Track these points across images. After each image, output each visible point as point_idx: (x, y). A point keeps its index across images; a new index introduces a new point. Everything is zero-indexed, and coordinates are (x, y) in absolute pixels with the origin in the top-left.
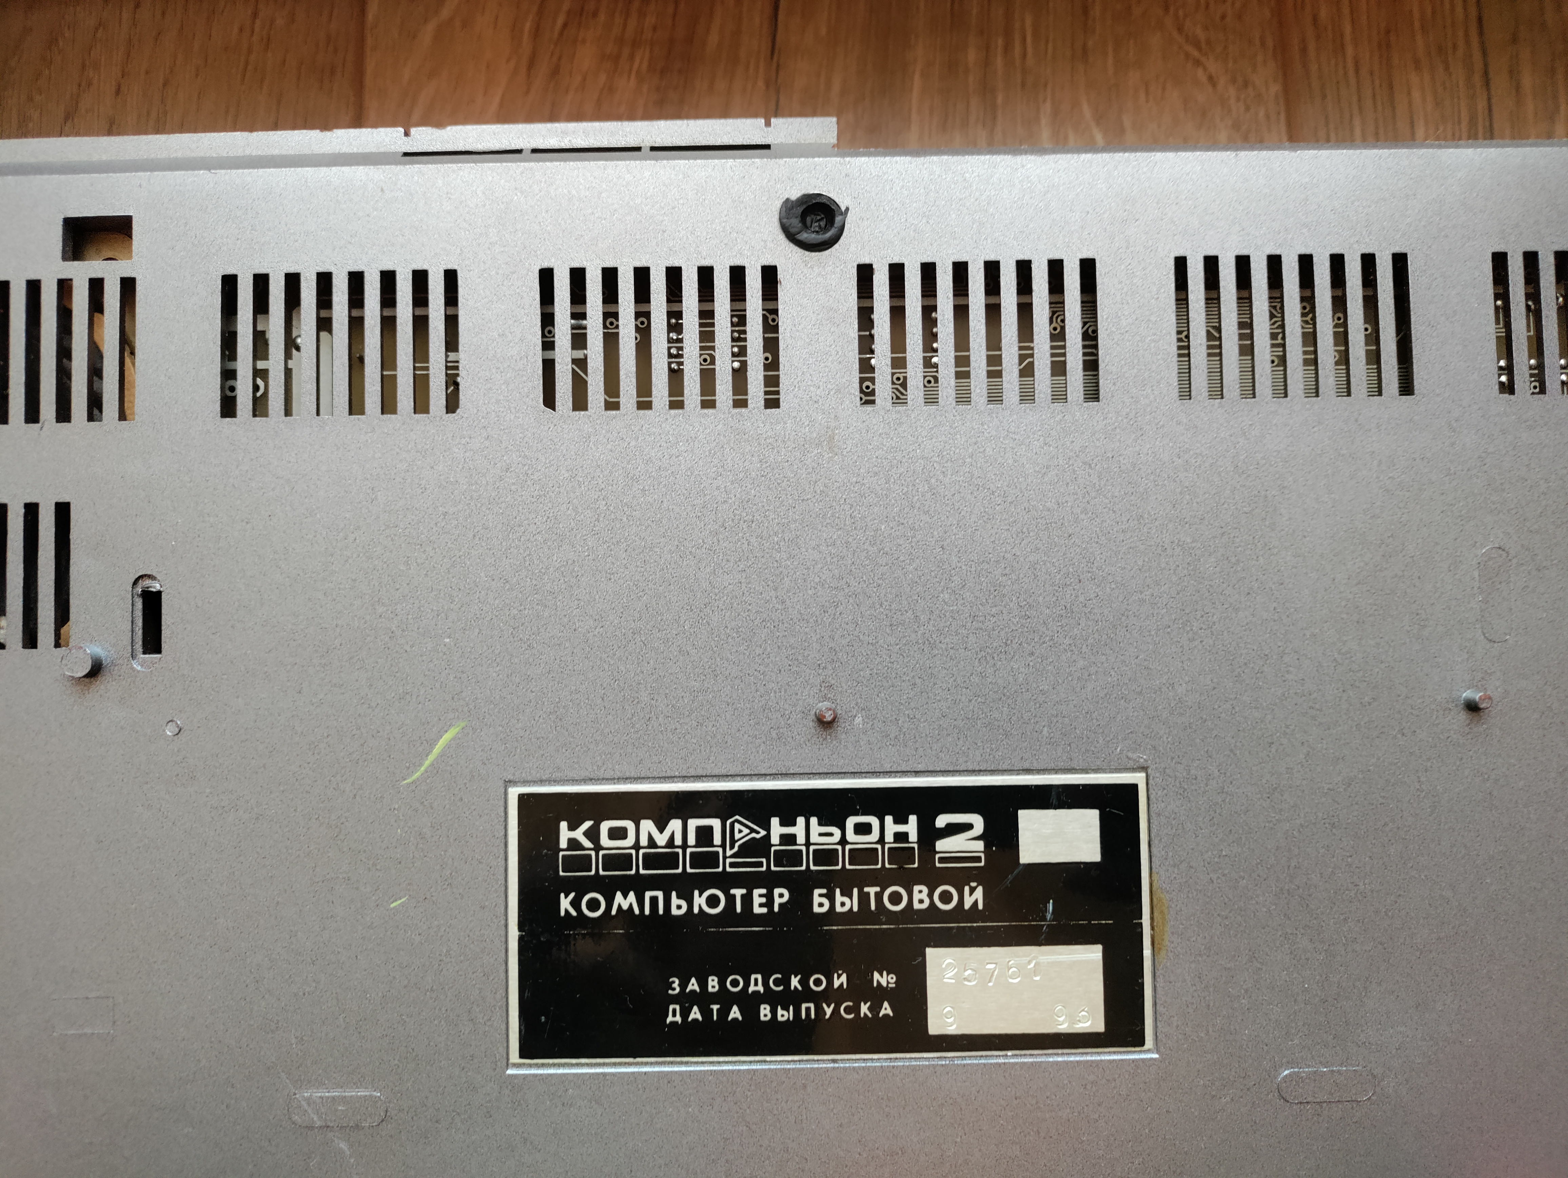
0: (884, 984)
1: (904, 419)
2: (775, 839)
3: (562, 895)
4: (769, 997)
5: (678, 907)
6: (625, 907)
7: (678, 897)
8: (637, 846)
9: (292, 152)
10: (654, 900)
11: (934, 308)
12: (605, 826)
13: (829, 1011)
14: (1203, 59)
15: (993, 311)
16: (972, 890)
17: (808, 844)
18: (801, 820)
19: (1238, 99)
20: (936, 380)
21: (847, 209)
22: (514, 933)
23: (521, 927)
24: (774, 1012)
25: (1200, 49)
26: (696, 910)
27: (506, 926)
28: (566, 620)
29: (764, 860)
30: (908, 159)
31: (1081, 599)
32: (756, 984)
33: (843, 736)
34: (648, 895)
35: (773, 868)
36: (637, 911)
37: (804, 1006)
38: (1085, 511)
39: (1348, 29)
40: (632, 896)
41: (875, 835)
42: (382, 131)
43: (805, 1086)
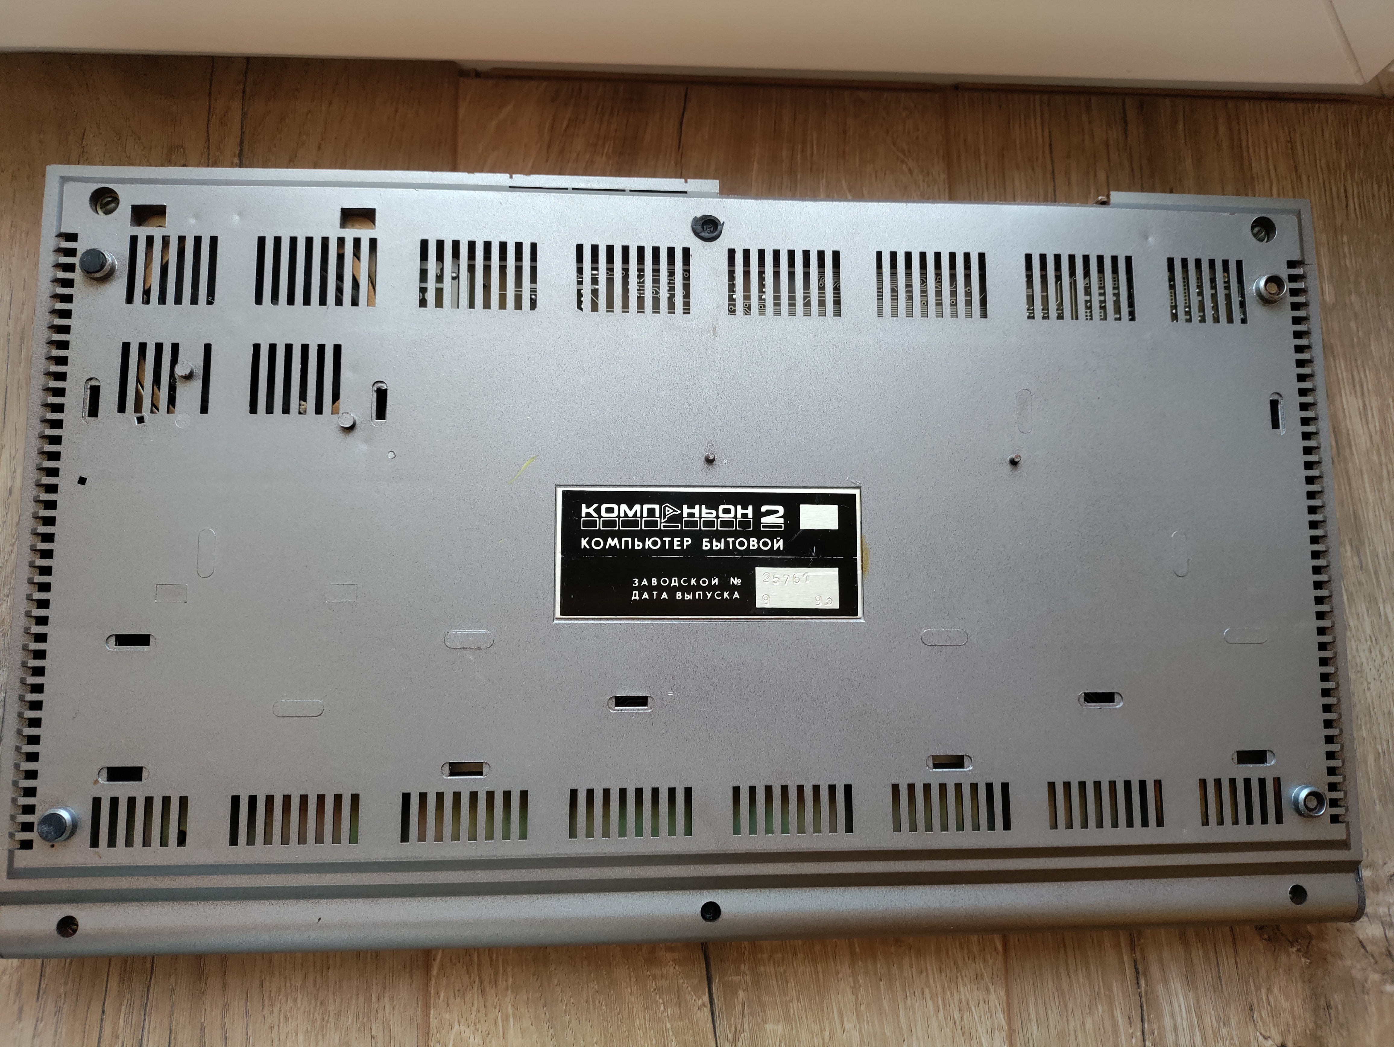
0: (736, 584)
1: (749, 321)
2: (685, 515)
3: (583, 539)
4: (681, 588)
5: (638, 545)
6: (613, 545)
7: (638, 541)
8: (619, 517)
9: (453, 183)
10: (627, 542)
11: (764, 272)
12: (604, 507)
13: (709, 595)
14: (906, 160)
15: (792, 275)
16: (778, 541)
17: (700, 517)
18: (697, 507)
19: (924, 181)
20: (765, 306)
21: (724, 223)
22: (559, 556)
23: (562, 553)
24: (683, 595)
25: (904, 155)
26: (647, 547)
27: (555, 553)
28: (586, 410)
29: (679, 525)
30: (753, 201)
31: (831, 408)
32: (675, 582)
33: (718, 469)
34: (624, 539)
35: (684, 528)
36: (618, 547)
37: (697, 593)
38: (833, 367)
39: (982, 148)
40: (616, 540)
41: (732, 515)
42: (499, 175)
43: (697, 632)
